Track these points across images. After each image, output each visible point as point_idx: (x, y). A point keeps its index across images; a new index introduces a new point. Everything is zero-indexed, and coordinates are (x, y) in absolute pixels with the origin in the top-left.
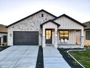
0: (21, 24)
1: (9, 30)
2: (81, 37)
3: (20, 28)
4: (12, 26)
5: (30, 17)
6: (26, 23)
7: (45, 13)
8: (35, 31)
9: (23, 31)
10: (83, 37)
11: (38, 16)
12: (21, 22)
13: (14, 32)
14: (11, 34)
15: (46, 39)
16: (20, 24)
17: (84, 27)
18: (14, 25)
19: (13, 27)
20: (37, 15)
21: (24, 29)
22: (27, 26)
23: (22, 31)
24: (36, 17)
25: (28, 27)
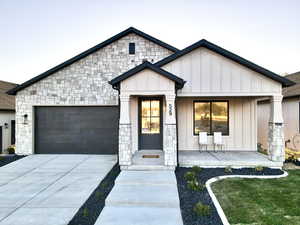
0: (59, 82)
1: (19, 103)
2: (271, 123)
3: (54, 95)
4: (31, 89)
5: (91, 56)
6: (75, 76)
7: (140, 38)
8: (106, 104)
9: (67, 104)
10: (280, 124)
11: (116, 52)
12: (60, 72)
13: (36, 108)
14: (26, 116)
15: (143, 132)
16: (55, 82)
17: (283, 86)
18: (35, 85)
19: (34, 93)
20: (115, 47)
21: (69, 98)
22: (80, 88)
23: (62, 104)
24: (109, 56)
25: (81, 91)
